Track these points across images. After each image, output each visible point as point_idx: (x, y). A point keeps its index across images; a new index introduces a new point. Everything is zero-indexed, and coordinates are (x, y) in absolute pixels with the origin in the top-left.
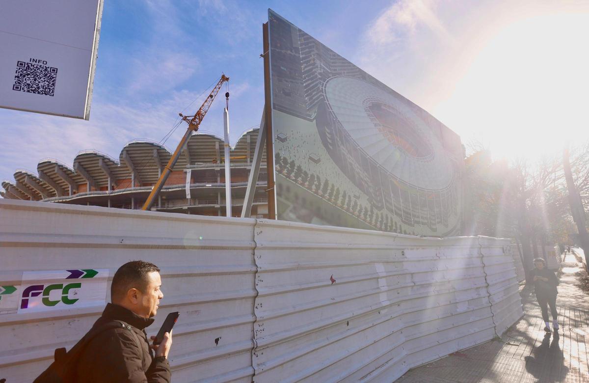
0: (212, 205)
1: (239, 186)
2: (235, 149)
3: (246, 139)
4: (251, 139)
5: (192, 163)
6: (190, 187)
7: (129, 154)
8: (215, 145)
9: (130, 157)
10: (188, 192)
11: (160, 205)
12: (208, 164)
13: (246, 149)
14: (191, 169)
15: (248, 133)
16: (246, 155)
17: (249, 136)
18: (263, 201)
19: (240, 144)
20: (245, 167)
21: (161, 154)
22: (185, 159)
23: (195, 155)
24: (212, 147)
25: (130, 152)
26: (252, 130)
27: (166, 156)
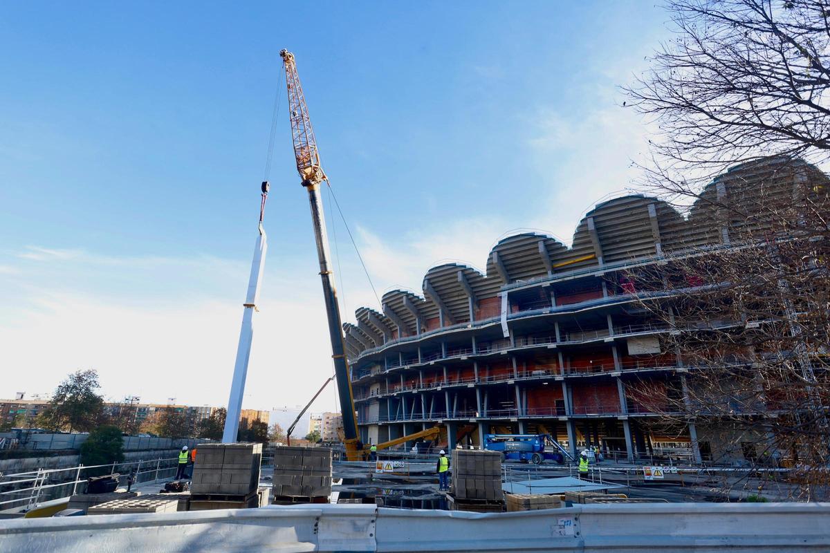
0: (543, 345)
1: (585, 308)
2: (573, 246)
3: (587, 225)
4: (595, 223)
5: (511, 281)
6: (507, 319)
7: (431, 284)
8: (538, 248)
9: (434, 288)
10: (505, 328)
11: (474, 351)
12: (533, 279)
13: (590, 242)
14: (507, 292)
15: (588, 215)
16: (594, 253)
17: (592, 219)
18: (633, 332)
19: (579, 236)
20: (592, 274)
21: (469, 275)
22: (499, 277)
23: (512, 269)
24: (532, 252)
25: (432, 281)
26: (594, 208)
27: (475, 277)
